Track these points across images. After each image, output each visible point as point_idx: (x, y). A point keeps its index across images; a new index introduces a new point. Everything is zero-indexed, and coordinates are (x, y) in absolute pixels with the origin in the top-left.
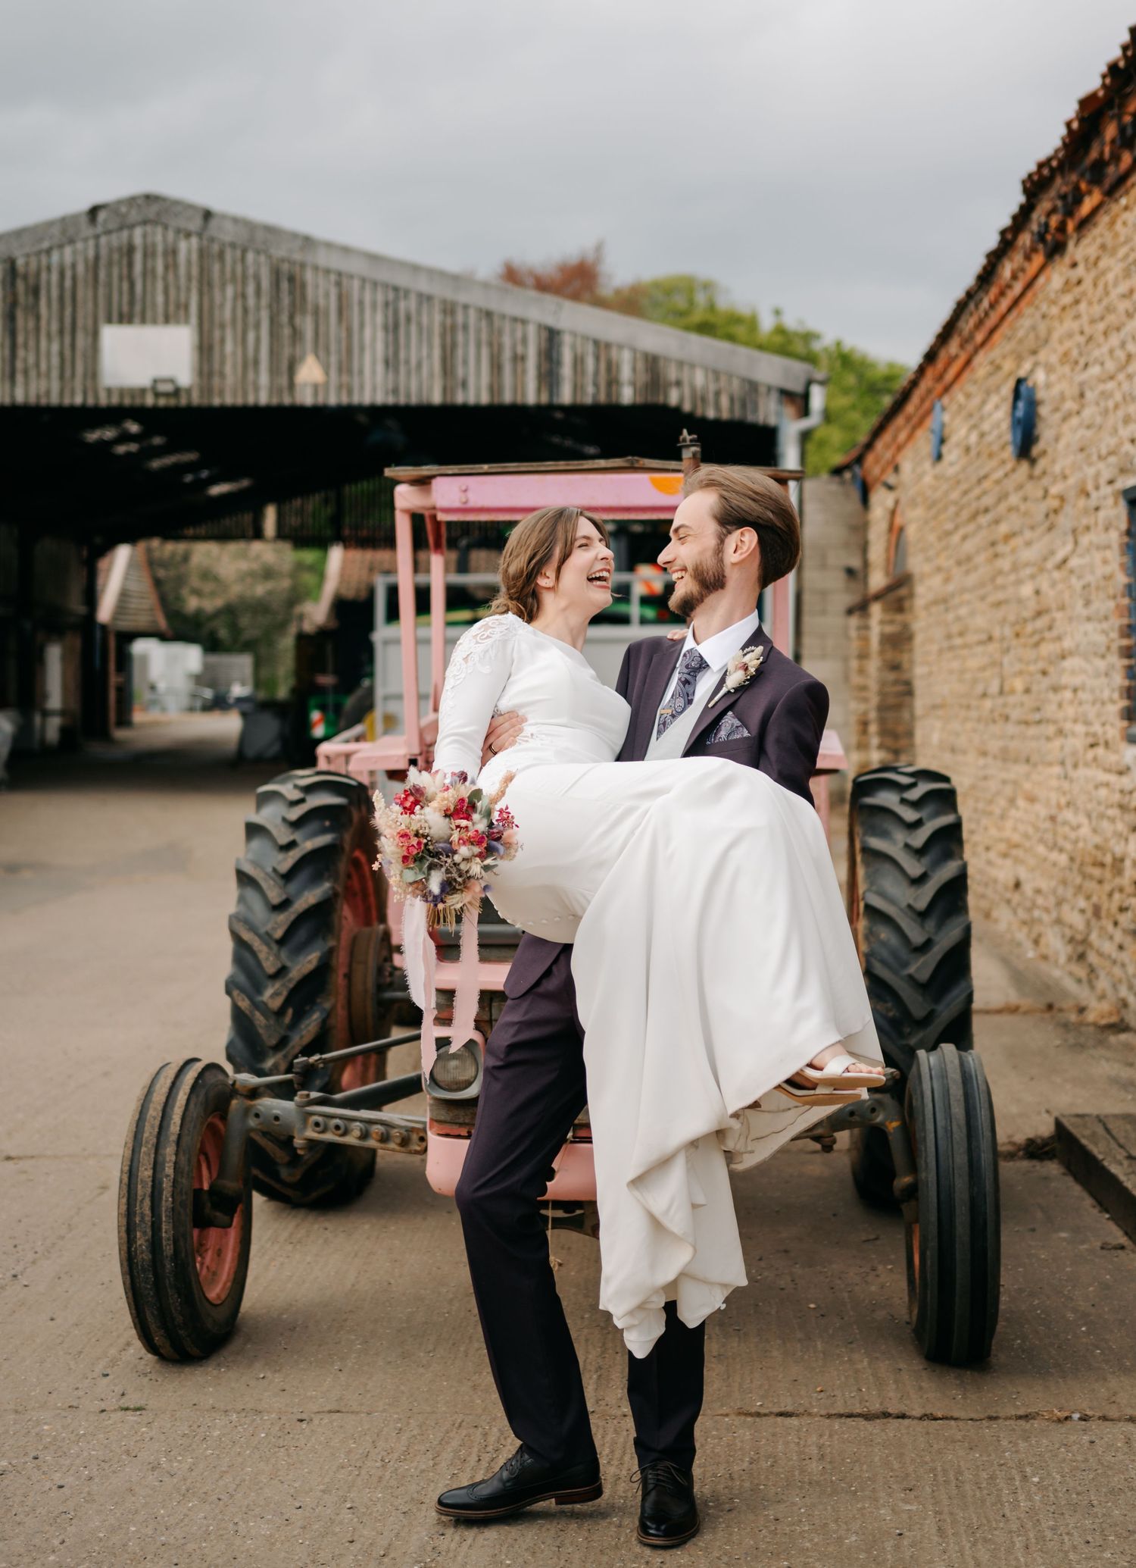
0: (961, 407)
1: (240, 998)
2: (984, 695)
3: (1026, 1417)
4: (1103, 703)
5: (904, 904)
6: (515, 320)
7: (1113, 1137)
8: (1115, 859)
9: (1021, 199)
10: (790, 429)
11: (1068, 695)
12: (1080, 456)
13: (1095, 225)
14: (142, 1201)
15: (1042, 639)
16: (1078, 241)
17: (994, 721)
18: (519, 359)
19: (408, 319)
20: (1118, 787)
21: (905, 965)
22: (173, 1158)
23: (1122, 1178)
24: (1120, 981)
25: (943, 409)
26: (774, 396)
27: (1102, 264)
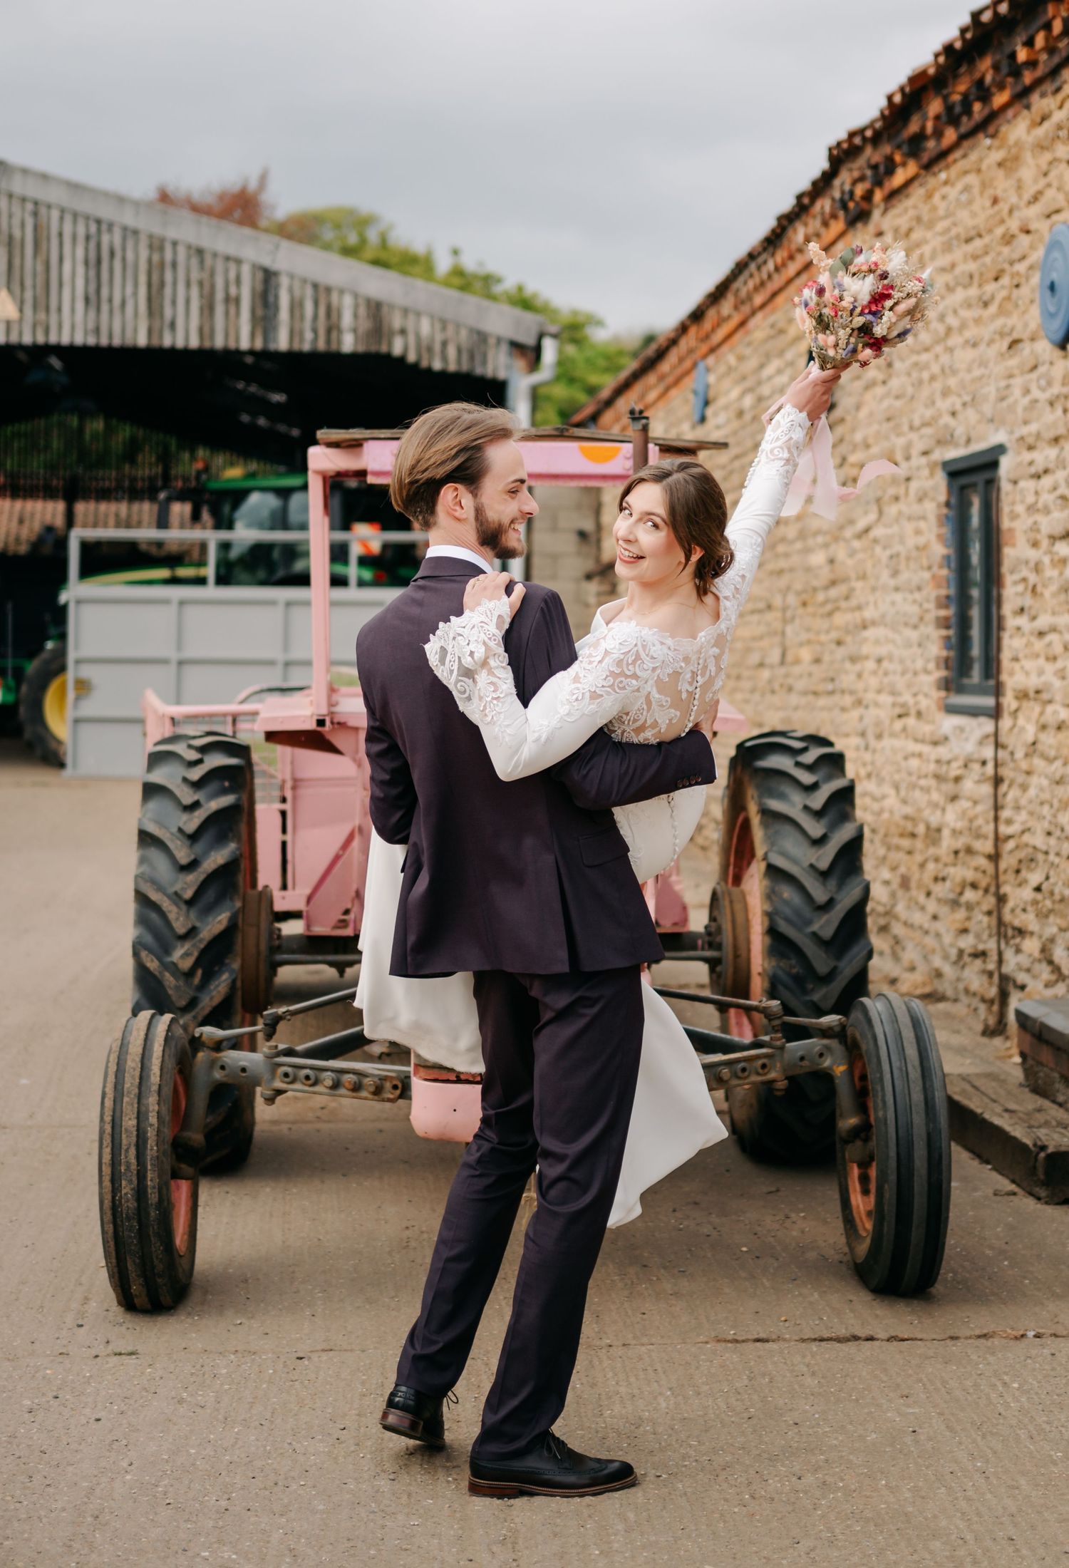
0: (730, 369)
1: (149, 959)
2: (761, 665)
3: (984, 1336)
4: (915, 673)
5: (806, 864)
6: (228, 259)
7: (983, 1093)
8: (928, 828)
9: (824, 164)
10: (520, 385)
11: (870, 665)
12: (886, 426)
13: (907, 196)
14: (127, 1151)
15: (837, 609)
16: (885, 211)
17: (773, 692)
18: (232, 301)
19: (112, 254)
20: (933, 757)
21: (809, 922)
22: (156, 1108)
23: (1008, 1128)
24: (933, 951)
25: (708, 370)
26: (504, 348)
27: (915, 236)
